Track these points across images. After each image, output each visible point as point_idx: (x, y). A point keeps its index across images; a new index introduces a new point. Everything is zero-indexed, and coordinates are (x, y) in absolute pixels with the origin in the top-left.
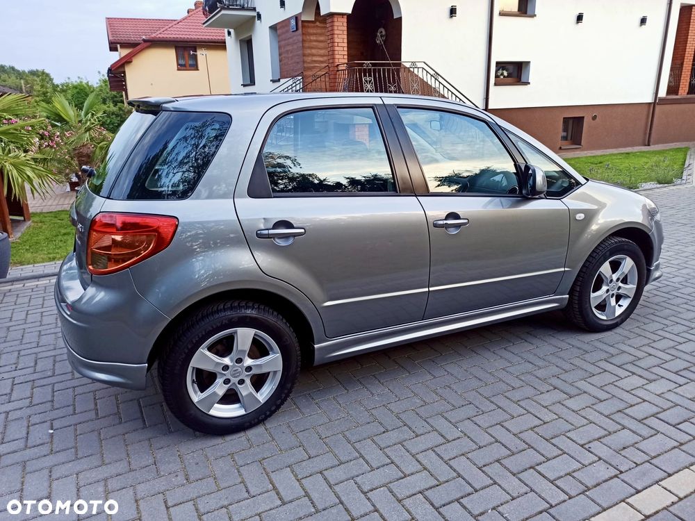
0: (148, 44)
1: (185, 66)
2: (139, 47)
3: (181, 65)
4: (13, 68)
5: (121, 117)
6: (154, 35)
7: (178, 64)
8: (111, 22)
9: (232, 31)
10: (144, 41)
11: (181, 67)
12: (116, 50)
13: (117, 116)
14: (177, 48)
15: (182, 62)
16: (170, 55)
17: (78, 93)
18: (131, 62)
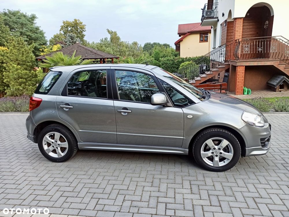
0: (190, 33)
1: (203, 40)
2: (186, 35)
3: (201, 40)
4: (159, 44)
5: (174, 61)
6: (192, 30)
7: (200, 40)
8: (180, 26)
9: (213, 26)
10: (188, 32)
11: (201, 41)
12: (180, 36)
13: (172, 61)
14: (200, 34)
15: (201, 39)
16: (197, 37)
17: (156, 53)
18: (182, 41)
